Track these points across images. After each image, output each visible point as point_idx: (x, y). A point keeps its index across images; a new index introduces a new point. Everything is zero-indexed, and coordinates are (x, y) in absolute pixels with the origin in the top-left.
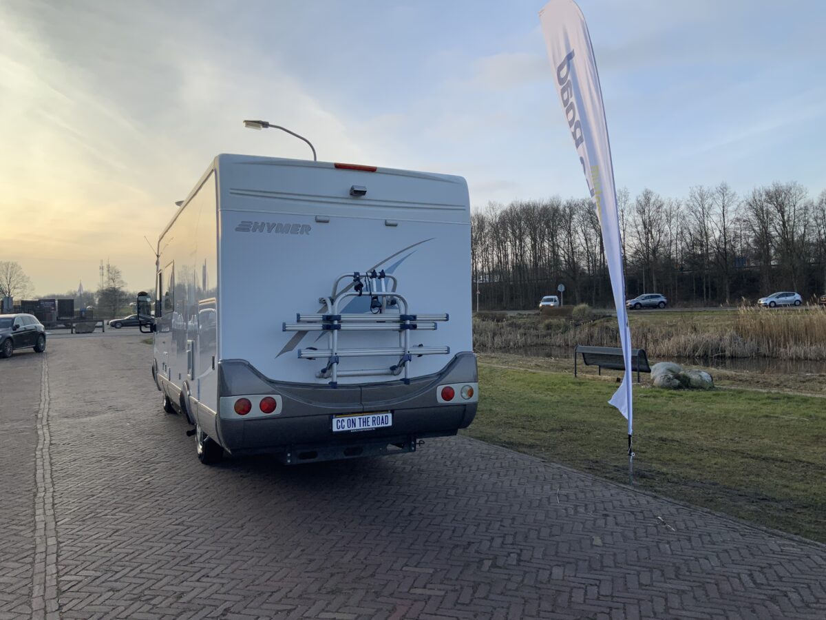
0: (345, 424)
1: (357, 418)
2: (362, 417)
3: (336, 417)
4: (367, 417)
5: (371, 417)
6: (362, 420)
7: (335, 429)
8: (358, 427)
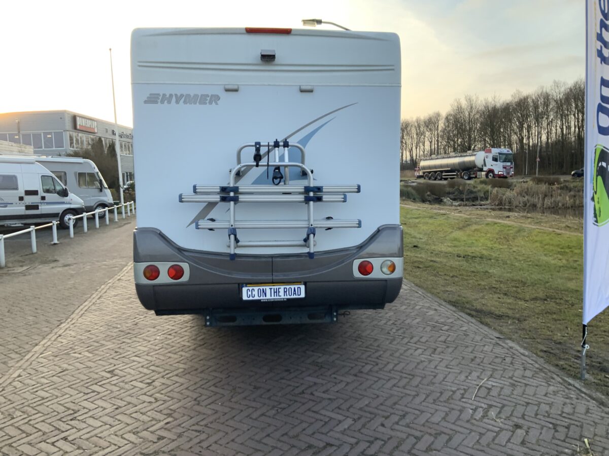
0: (255, 293)
1: (267, 288)
2: (273, 287)
3: (246, 286)
4: (278, 287)
5: (282, 287)
6: (272, 290)
7: (245, 298)
8: (268, 297)
